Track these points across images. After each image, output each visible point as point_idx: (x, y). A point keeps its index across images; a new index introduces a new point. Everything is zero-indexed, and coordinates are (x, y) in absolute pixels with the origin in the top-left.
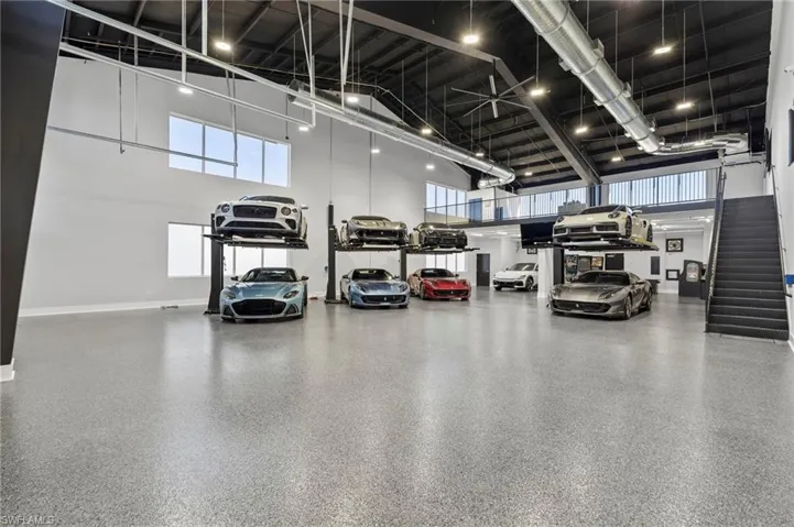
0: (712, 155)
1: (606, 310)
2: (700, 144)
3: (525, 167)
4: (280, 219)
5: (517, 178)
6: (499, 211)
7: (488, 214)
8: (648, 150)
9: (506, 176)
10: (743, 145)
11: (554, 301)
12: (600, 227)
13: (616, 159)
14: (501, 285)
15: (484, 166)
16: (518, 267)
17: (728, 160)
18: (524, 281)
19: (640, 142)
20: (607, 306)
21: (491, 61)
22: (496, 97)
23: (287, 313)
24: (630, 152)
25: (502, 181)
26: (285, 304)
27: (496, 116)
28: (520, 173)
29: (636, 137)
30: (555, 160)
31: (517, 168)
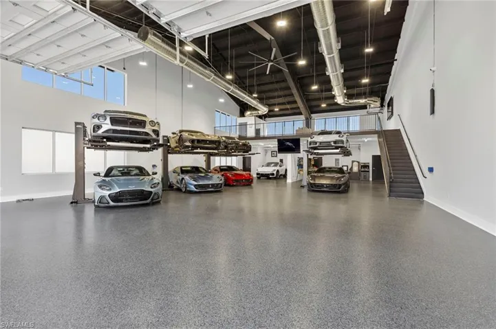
0: (364, 107)
1: (339, 188)
2: (362, 101)
3: (275, 105)
4: (148, 129)
5: (269, 111)
6: (258, 131)
7: (251, 132)
8: (339, 102)
9: (264, 110)
10: (378, 104)
11: (311, 184)
12: (335, 142)
13: (324, 105)
14: (261, 176)
15: (254, 103)
16: (268, 165)
17: (371, 110)
18: (275, 172)
19: (337, 98)
20: (340, 186)
21: (269, 39)
22: (272, 61)
23: (152, 199)
24: (330, 102)
25: (260, 113)
26: (151, 192)
27: (267, 73)
28: (272, 108)
29: (337, 94)
30: (289, 103)
31: (269, 105)
